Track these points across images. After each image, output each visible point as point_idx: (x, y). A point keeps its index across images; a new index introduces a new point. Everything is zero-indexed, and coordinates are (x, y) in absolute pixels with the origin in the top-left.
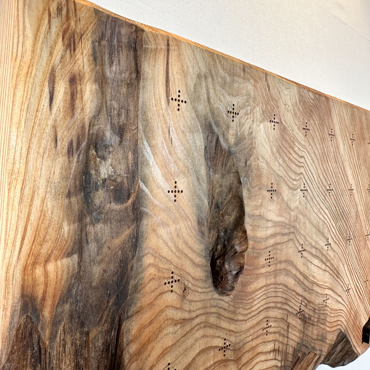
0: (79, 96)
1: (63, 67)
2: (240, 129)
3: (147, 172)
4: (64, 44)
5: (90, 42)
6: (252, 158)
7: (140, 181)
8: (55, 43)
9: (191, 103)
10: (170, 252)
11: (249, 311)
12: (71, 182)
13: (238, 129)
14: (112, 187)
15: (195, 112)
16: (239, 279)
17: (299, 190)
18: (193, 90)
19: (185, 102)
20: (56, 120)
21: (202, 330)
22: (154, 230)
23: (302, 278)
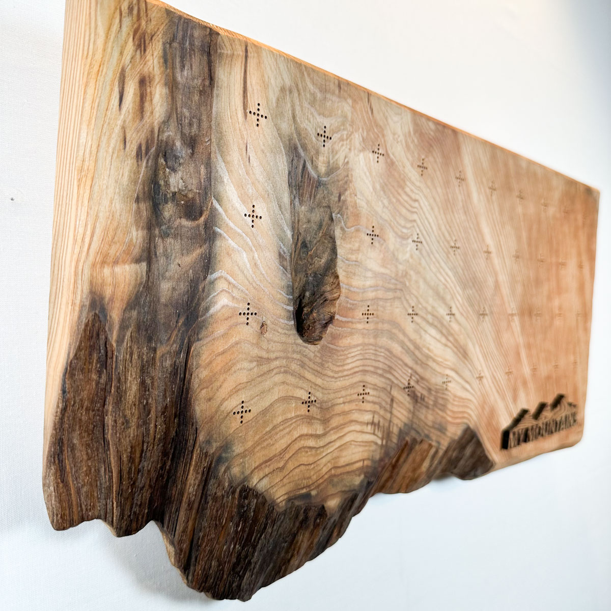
0: (148, 98)
1: (133, 67)
2: (333, 157)
3: (222, 190)
4: (134, 45)
5: (161, 43)
6: (347, 193)
7: (213, 198)
8: (126, 43)
9: (272, 119)
10: (246, 281)
11: (341, 369)
12: (139, 187)
13: (331, 157)
14: (183, 202)
15: (278, 130)
16: (329, 329)
17: (410, 241)
18: (275, 105)
19: (266, 117)
20: (125, 121)
21: (281, 375)
22: (228, 254)
23: (412, 347)
